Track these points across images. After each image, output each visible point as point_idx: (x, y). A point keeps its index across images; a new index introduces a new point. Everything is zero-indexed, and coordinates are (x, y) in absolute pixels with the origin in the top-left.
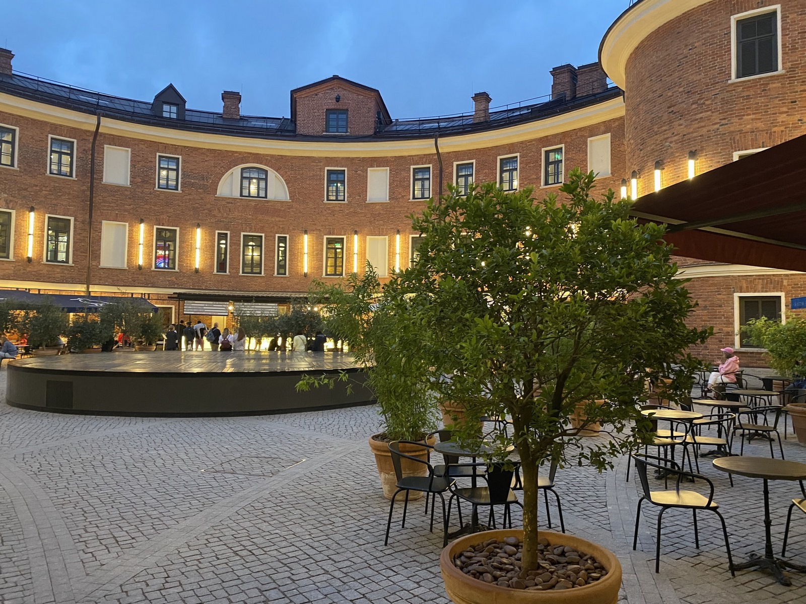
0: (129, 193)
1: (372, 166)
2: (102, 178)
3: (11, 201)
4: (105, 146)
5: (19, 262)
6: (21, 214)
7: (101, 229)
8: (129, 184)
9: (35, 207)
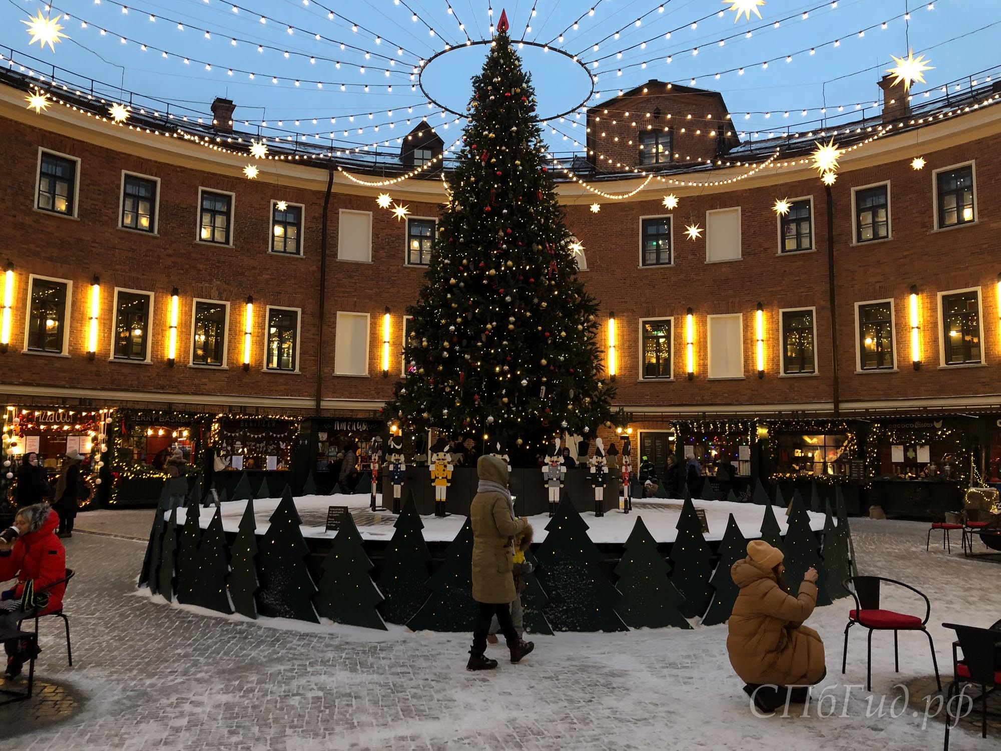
0: (371, 272)
1: (713, 208)
2: (336, 254)
3: (225, 290)
4: (341, 210)
5: (234, 371)
6: (237, 306)
7: (335, 323)
8: (370, 261)
9: (254, 296)
